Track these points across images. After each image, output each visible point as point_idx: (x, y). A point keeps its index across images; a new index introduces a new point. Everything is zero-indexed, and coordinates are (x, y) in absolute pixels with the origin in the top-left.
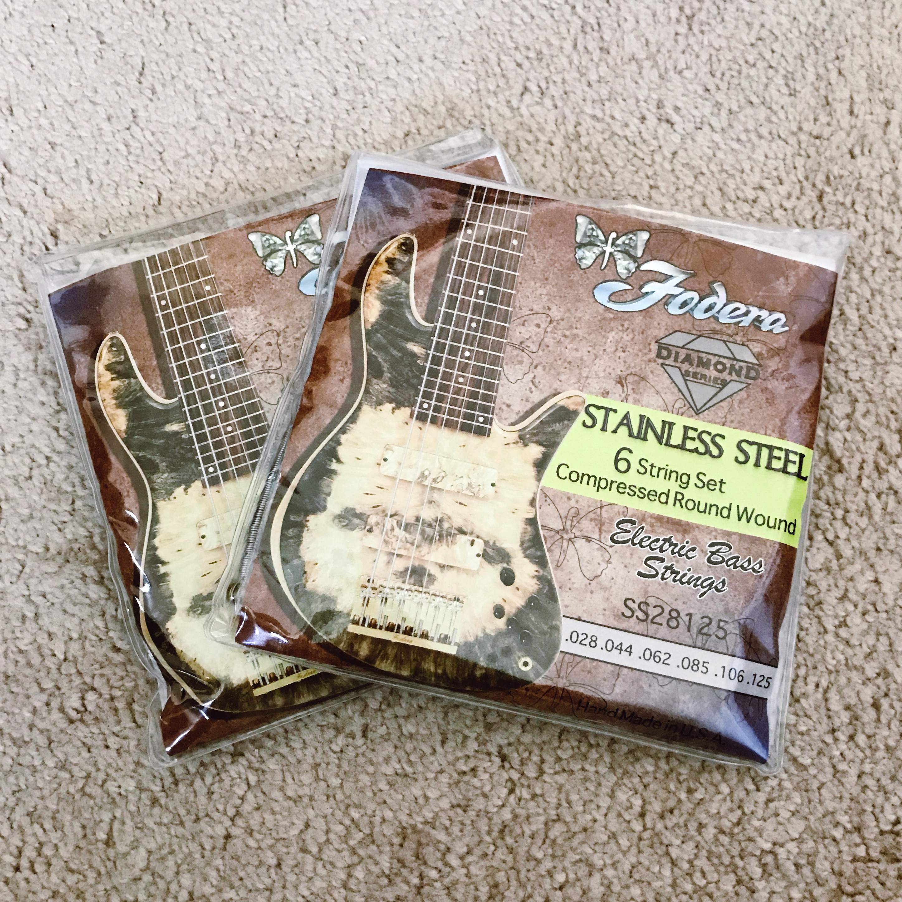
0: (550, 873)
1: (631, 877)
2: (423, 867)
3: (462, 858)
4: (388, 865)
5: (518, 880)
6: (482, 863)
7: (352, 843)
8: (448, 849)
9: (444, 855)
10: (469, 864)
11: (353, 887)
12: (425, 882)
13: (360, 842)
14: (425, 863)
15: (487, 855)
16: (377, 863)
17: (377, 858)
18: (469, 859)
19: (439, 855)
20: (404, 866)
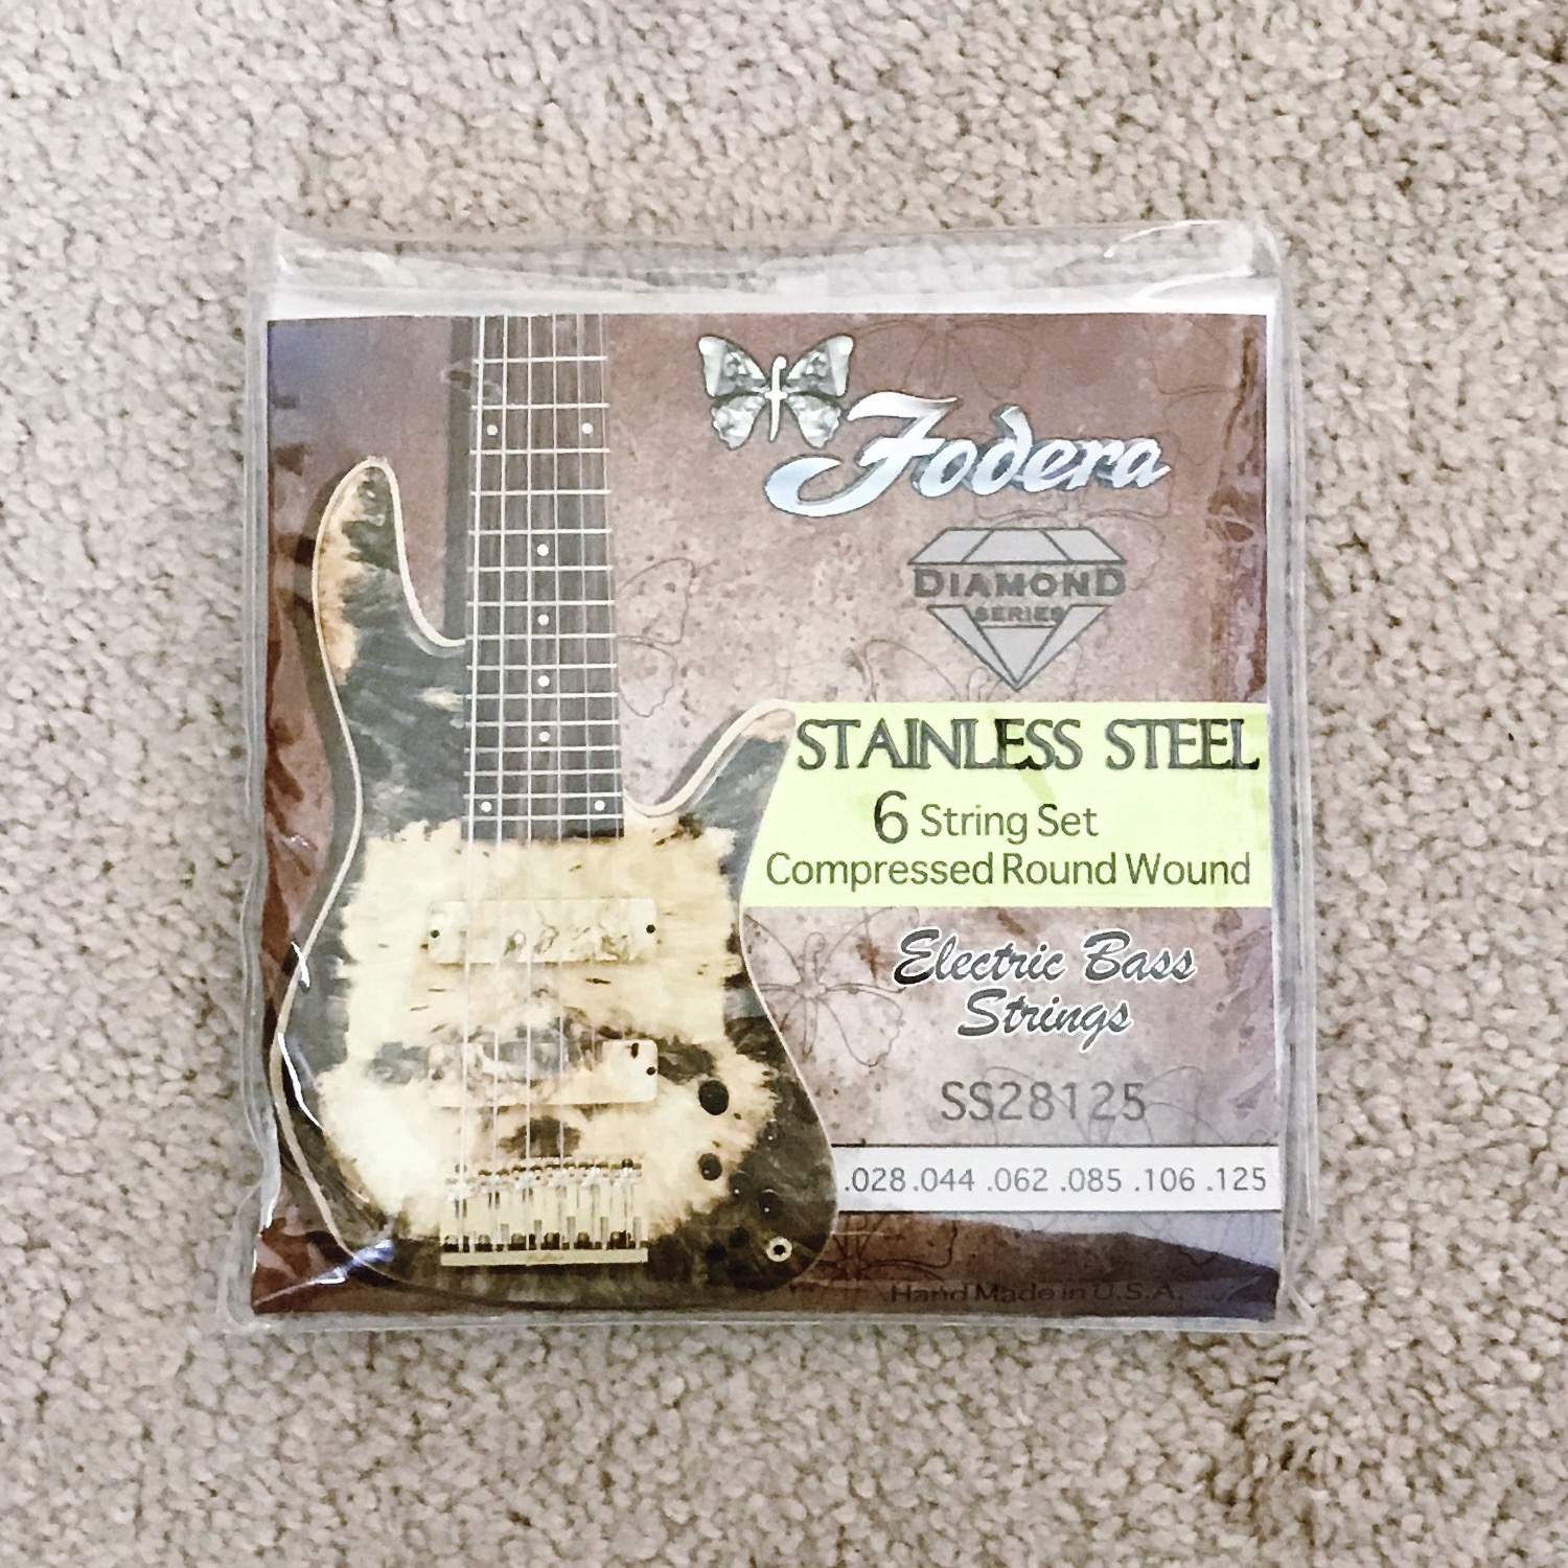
0: (655, 1383)
1: (803, 1367)
2: (416, 1403)
3: (488, 1377)
4: (351, 1406)
5: (595, 1400)
6: (525, 1380)
7: (276, 1375)
8: (461, 1365)
9: (453, 1375)
10: (503, 1384)
11: (290, 1453)
12: (424, 1427)
13: (292, 1373)
14: (420, 1395)
15: (532, 1364)
16: (330, 1405)
17: (329, 1395)
18: (501, 1376)
19: (444, 1376)
20: (381, 1405)
